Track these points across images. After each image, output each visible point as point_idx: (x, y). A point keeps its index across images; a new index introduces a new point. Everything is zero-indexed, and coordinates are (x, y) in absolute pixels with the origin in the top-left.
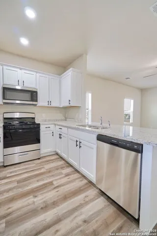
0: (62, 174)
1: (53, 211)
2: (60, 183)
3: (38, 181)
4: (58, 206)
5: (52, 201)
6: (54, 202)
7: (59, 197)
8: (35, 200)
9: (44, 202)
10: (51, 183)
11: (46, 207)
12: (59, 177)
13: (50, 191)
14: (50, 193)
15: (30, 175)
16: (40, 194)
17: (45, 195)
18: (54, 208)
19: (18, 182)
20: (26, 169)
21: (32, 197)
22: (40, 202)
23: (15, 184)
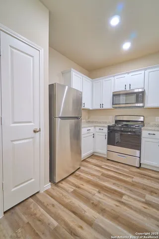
0: (144, 197)
1: (96, 213)
2: (130, 203)
3: (114, 184)
4: (103, 215)
5: (104, 207)
6: (104, 209)
7: (112, 211)
8: (97, 194)
9: (99, 201)
10: (121, 195)
11: (96, 205)
12: (134, 196)
13: (113, 199)
14: (110, 200)
15: (114, 175)
16: (104, 194)
17: (105, 198)
18: (99, 213)
19: (103, 174)
20: (117, 169)
21: (98, 190)
22: (98, 199)
23: (99, 174)
